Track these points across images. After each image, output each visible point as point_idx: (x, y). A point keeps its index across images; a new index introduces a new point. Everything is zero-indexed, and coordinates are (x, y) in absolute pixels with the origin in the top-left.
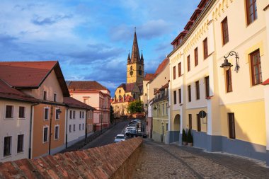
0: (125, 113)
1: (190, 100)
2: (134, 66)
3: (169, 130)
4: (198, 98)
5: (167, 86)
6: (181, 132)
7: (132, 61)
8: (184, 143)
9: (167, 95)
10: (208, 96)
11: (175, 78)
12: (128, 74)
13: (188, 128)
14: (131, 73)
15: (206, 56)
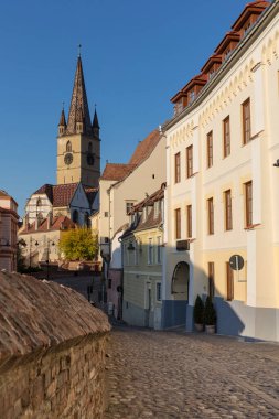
0: (53, 257)
1: (211, 232)
2: (76, 142)
3: (164, 297)
4: (228, 227)
5: (158, 197)
6: (192, 303)
7: (70, 128)
8: (199, 327)
9: (160, 218)
10: (249, 225)
11: (177, 180)
12: (60, 160)
13: (207, 293)
14: (69, 159)
15: (247, 137)
